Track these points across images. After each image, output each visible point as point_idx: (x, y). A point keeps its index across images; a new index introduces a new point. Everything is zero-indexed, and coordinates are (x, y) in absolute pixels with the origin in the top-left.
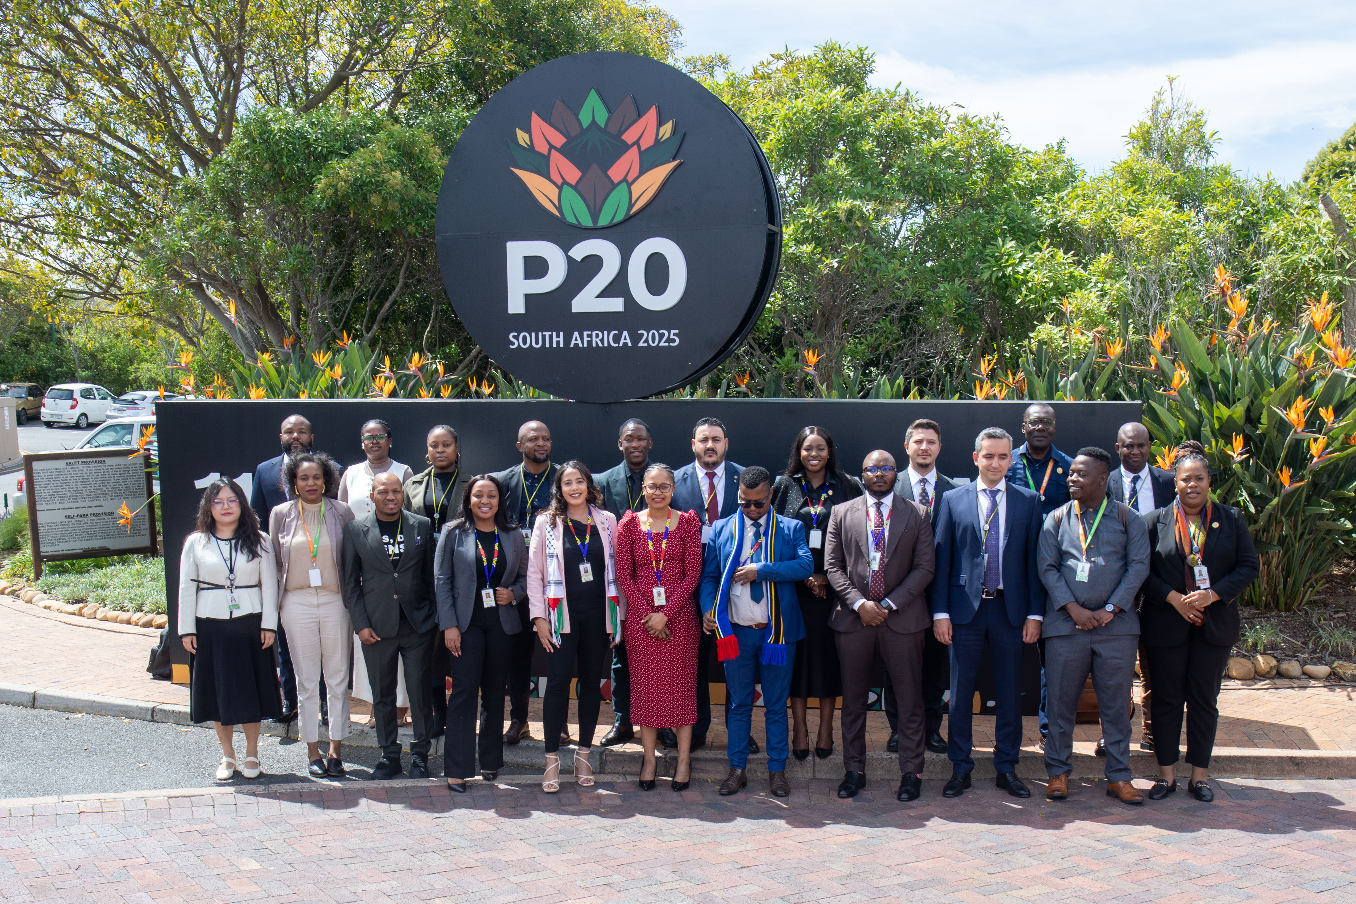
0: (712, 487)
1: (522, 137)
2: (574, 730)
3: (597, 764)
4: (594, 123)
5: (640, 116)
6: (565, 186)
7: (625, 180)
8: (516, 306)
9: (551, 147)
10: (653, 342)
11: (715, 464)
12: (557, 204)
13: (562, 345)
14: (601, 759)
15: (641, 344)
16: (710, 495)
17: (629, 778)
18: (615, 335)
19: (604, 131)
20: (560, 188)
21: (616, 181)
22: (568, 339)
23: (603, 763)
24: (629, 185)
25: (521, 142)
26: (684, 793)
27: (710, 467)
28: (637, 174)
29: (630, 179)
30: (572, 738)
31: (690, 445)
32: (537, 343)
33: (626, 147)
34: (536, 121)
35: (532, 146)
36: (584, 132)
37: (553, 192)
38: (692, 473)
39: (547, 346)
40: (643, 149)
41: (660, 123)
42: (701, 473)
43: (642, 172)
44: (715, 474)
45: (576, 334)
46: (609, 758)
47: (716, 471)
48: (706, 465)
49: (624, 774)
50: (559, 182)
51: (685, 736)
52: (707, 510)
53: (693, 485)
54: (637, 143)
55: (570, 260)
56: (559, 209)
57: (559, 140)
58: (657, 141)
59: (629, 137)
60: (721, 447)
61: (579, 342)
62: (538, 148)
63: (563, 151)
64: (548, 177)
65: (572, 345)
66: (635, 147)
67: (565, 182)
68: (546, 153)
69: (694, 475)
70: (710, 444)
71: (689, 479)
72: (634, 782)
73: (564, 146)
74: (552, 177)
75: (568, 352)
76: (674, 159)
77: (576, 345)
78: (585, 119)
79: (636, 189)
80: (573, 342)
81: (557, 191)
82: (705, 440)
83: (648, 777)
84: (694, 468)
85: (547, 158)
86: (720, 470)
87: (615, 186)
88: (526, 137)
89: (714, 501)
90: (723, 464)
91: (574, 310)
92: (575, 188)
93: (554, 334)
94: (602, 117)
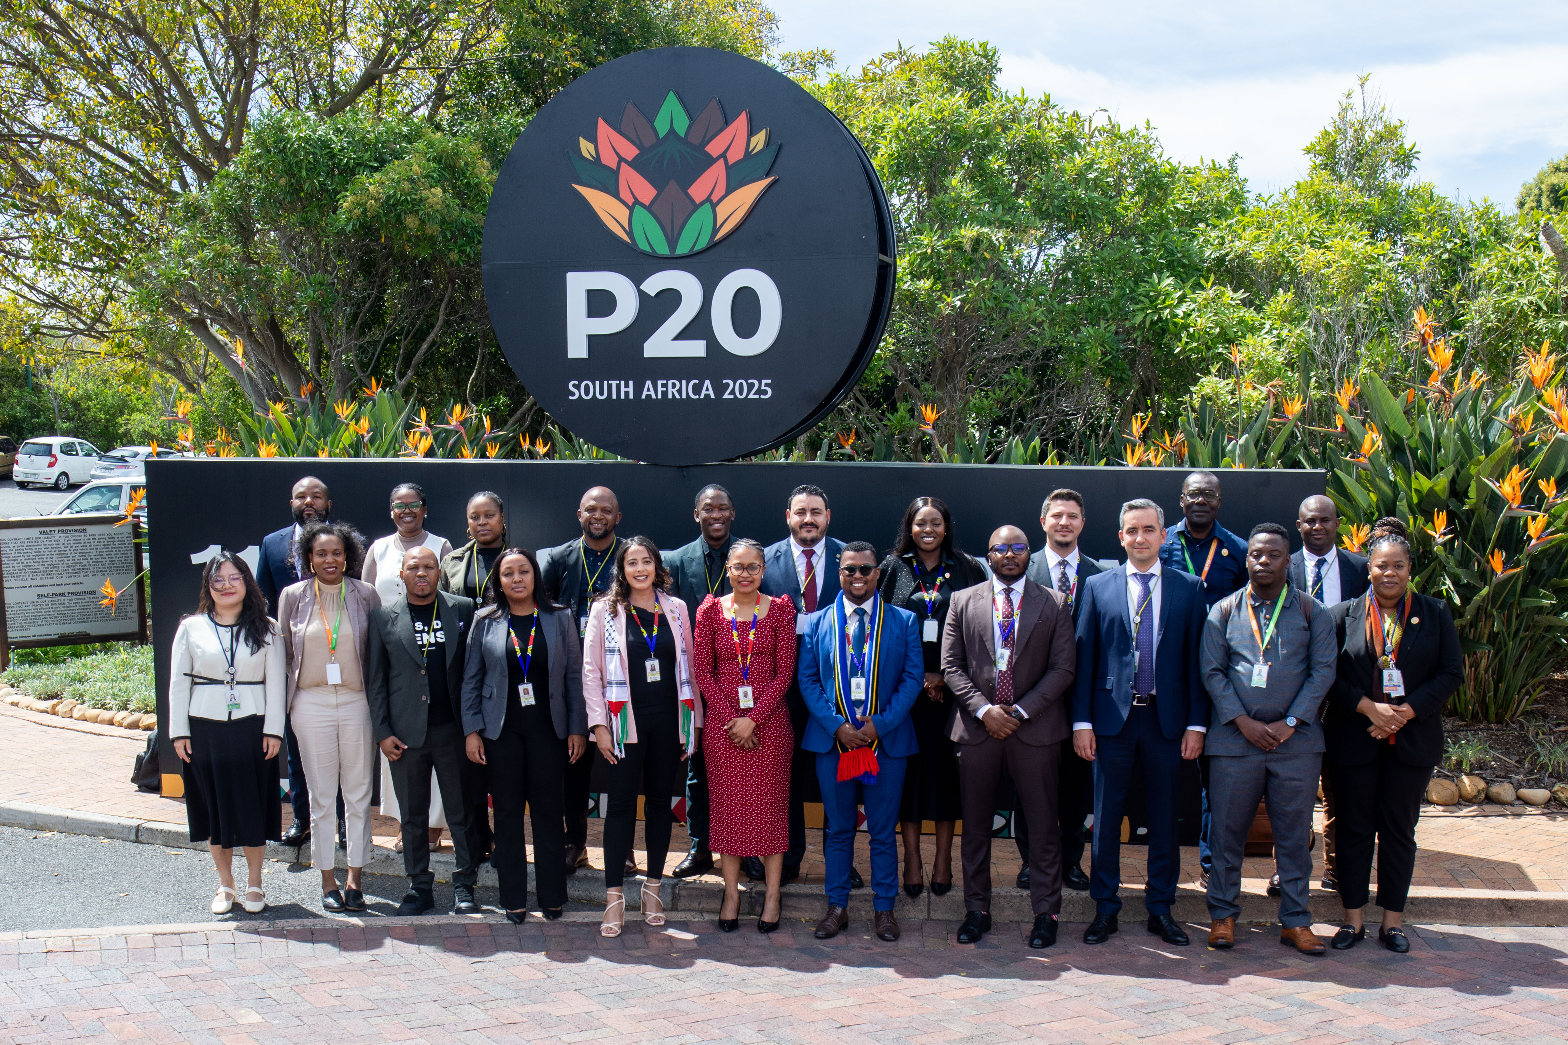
0: (810, 567)
1: (586, 148)
2: (641, 858)
3: (669, 899)
4: (672, 131)
5: (727, 123)
6: (637, 206)
7: (708, 199)
8: (577, 349)
9: (621, 160)
10: (741, 393)
11: (814, 541)
12: (627, 228)
13: (631, 397)
14: (673, 893)
15: (726, 396)
16: (807, 577)
17: (707, 917)
18: (695, 384)
19: (684, 141)
20: (631, 209)
21: (698, 202)
22: (638, 389)
23: (675, 898)
24: (714, 206)
25: (585, 154)
26: (773, 935)
27: (808, 544)
28: (723, 193)
29: (715, 198)
30: (639, 867)
31: (784, 516)
32: (602, 394)
33: (710, 161)
34: (603, 129)
35: (598, 158)
36: (660, 142)
37: (623, 214)
38: (786, 551)
39: (614, 397)
40: (730, 162)
41: (752, 133)
42: (797, 550)
43: (729, 191)
44: (814, 552)
45: (649, 383)
46: (683, 893)
47: (815, 548)
48: (803, 542)
49: (701, 912)
50: (630, 201)
51: (774, 867)
52: (803, 595)
53: (786, 563)
54: (723, 156)
55: (642, 295)
56: (630, 234)
57: (630, 151)
58: (747, 153)
59: (714, 148)
60: (822, 520)
61: (652, 392)
62: (605, 161)
63: (635, 164)
64: (617, 196)
65: (643, 397)
66: (722, 160)
67: (637, 202)
68: (614, 167)
69: (788, 553)
70: (808, 518)
71: (782, 558)
72: (712, 922)
73: (636, 158)
74: (622, 196)
75: (638, 404)
76: (768, 175)
77: (649, 396)
78: (662, 126)
79: (722, 211)
80: (645, 393)
81: (627, 212)
82: (802, 512)
83: (729, 914)
84: (789, 545)
85: (616, 173)
86: (820, 548)
87: (696, 207)
88: (591, 147)
89: (812, 584)
90: (823, 541)
91: (646, 355)
92: (648, 208)
93: (623, 383)
94: (682, 125)
